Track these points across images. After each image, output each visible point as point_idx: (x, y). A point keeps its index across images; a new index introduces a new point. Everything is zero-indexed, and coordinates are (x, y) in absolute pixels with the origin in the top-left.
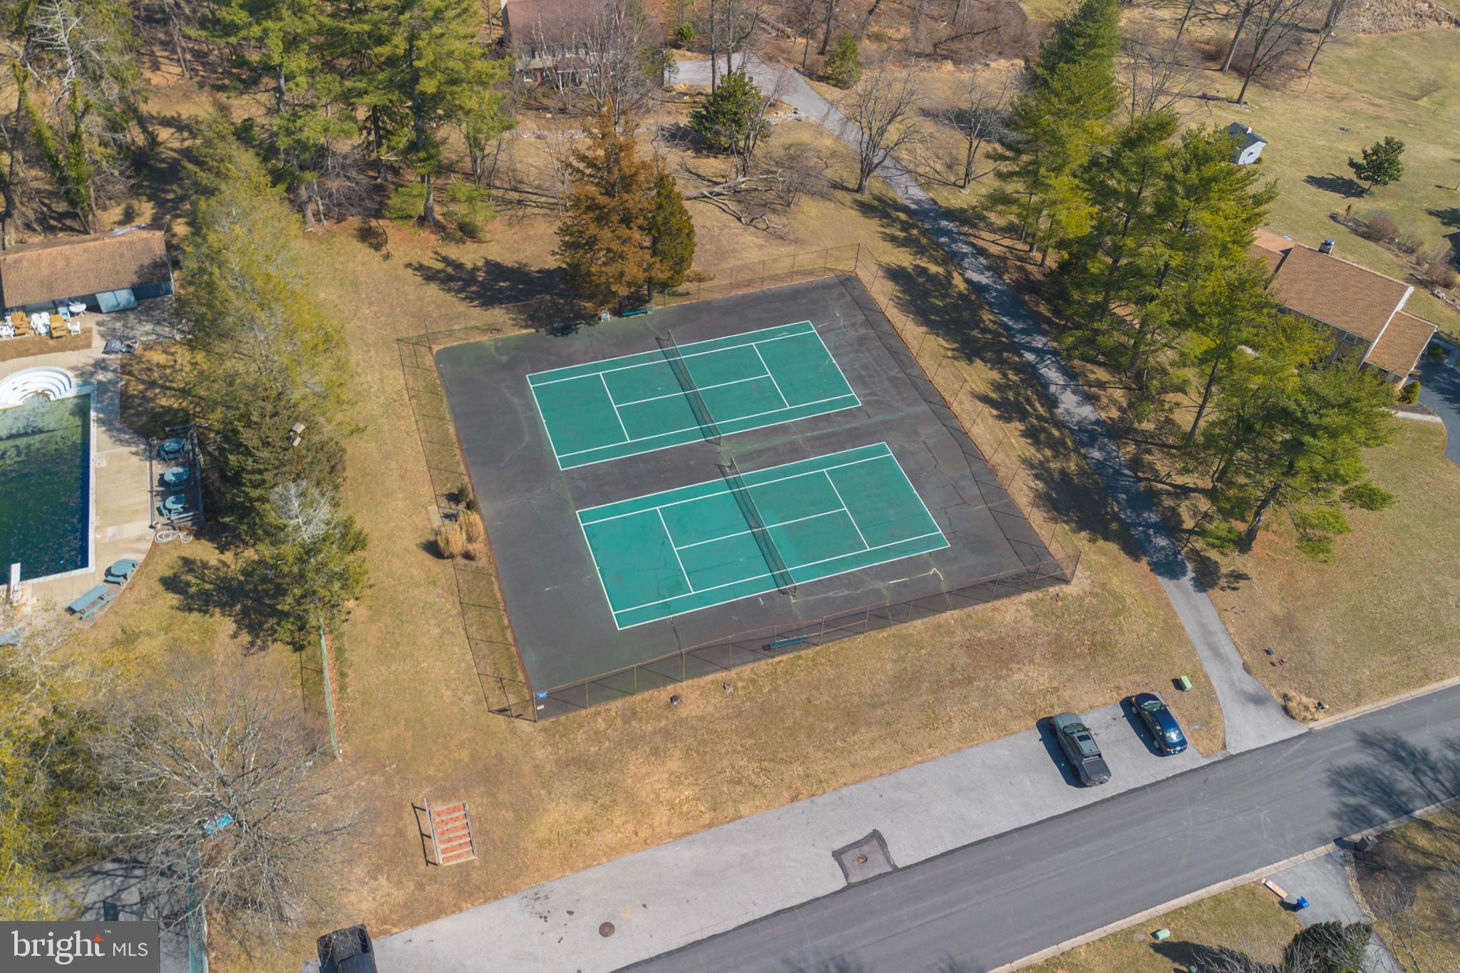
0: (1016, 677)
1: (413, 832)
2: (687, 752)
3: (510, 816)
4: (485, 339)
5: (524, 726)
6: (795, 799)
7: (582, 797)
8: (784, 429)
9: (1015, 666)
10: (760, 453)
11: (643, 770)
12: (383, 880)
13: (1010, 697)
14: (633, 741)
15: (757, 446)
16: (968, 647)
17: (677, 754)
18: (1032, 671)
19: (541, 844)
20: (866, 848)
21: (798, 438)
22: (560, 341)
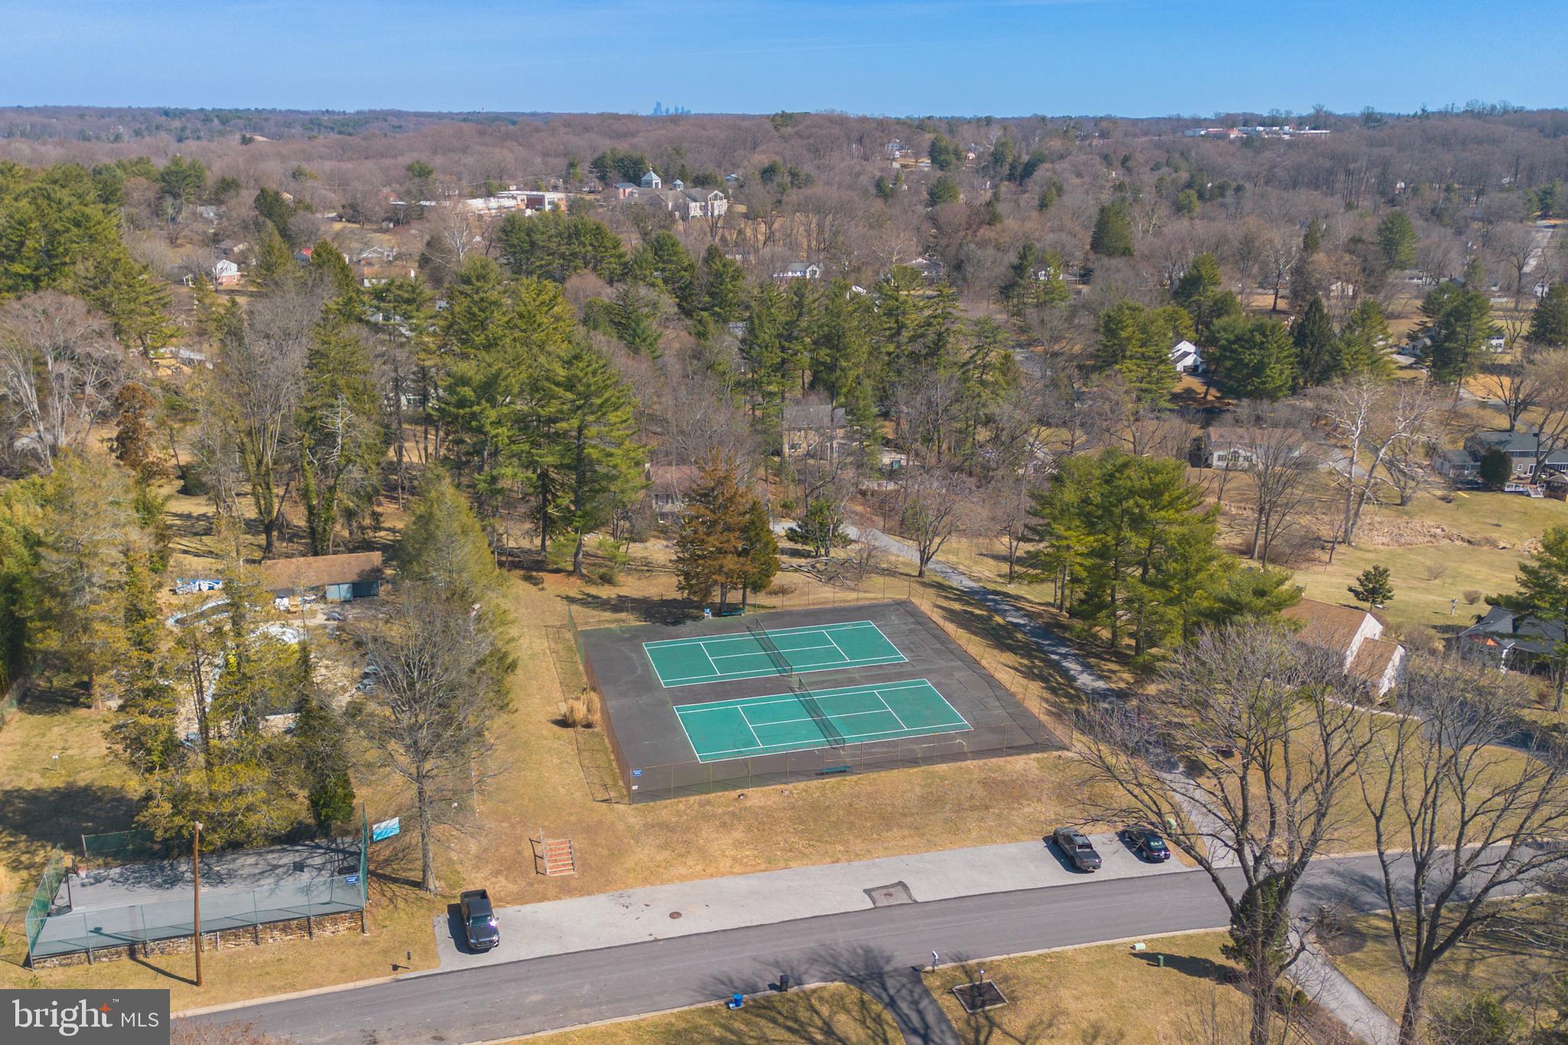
0: (1026, 810)
1: (528, 853)
2: (749, 829)
3: (605, 852)
4: (613, 626)
5: (621, 807)
6: (837, 861)
7: (662, 847)
8: (845, 671)
9: (1026, 802)
10: (823, 682)
11: (714, 836)
12: (501, 879)
13: (1019, 821)
14: (707, 818)
15: (822, 678)
16: (984, 783)
17: (741, 828)
18: (1039, 807)
19: (628, 871)
20: (891, 890)
21: (857, 676)
22: (671, 628)
